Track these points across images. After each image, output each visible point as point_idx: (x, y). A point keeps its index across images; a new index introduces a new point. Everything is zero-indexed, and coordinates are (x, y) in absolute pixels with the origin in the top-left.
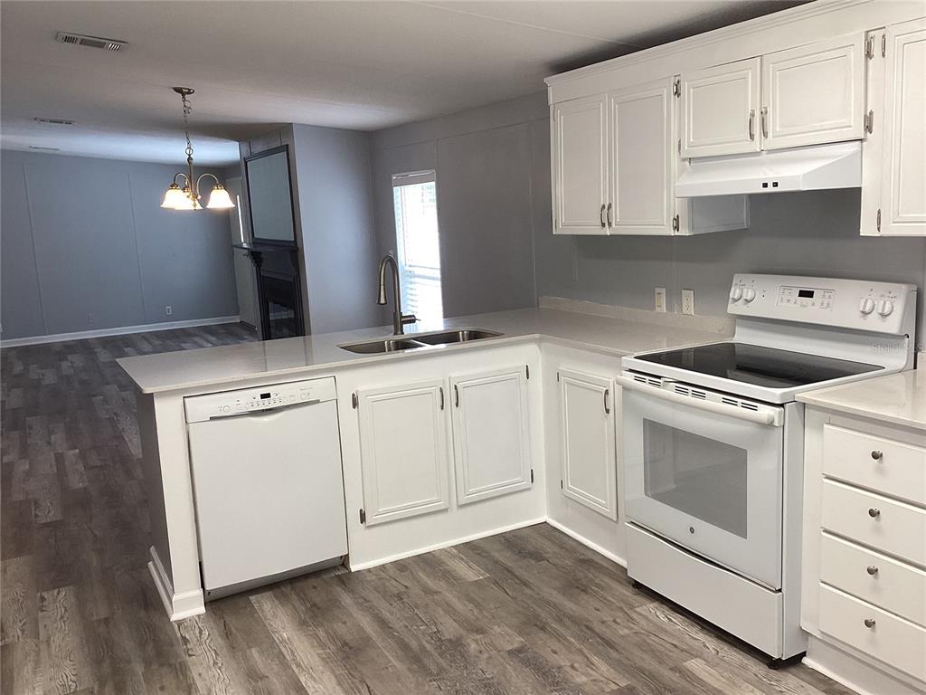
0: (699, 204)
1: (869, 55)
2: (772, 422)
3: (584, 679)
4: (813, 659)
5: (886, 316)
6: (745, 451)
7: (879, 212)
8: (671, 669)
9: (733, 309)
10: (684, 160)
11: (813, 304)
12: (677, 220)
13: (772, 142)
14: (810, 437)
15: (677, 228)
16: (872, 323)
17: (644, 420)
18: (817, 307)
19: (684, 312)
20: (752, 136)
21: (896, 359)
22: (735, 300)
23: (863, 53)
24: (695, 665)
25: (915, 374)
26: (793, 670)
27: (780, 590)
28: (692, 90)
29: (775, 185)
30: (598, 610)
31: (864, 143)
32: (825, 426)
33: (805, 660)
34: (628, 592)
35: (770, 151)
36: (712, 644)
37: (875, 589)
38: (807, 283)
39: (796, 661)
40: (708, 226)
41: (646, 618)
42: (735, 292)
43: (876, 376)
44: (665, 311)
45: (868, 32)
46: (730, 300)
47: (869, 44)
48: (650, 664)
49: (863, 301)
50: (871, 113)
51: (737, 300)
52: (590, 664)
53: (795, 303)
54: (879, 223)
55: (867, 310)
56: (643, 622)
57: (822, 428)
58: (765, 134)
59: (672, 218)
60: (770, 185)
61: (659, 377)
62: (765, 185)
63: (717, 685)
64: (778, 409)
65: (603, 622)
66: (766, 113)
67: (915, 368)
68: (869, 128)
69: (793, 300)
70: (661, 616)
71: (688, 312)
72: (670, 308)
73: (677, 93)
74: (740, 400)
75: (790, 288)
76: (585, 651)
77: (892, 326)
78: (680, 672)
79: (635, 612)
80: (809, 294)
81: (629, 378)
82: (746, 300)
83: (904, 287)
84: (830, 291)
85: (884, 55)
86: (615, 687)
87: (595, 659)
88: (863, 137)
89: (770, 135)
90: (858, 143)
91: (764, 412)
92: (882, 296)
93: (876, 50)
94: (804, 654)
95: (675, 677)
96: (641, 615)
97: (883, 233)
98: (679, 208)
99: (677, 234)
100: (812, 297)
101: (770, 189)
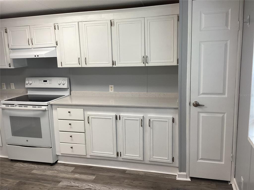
0: (15, 61)
1: (55, 29)
2: (46, 109)
3: (7, 185)
4: (60, 161)
5: (64, 84)
6: (40, 118)
7: (61, 62)
8: (28, 174)
9: (26, 86)
10: (10, 49)
11: (47, 83)
12: (10, 64)
13: (34, 46)
14: (54, 112)
15: (10, 66)
16: (61, 86)
17: (10, 116)
18: (48, 83)
19: (12, 89)
20: (29, 44)
21: (67, 93)
22: (27, 84)
23: (54, 28)
24: (34, 172)
25: (71, 96)
26: (56, 164)
27: (51, 147)
28: (10, 32)
29: (38, 56)
30: (4, 169)
31: (56, 48)
32: (57, 108)
33: (58, 162)
34: (9, 163)
35: (34, 48)
36: (36, 166)
37: (72, 140)
38: (45, 79)
39: (56, 162)
40: (18, 66)
41: (17, 166)
42: (27, 82)
43: (63, 98)
44: (6, 89)
45: (54, 24)
46: (26, 84)
47: (55, 26)
48: (23, 175)
49: (59, 82)
50: (57, 41)
51: (28, 84)
52: (7, 181)
53: (43, 83)
54: (62, 65)
55: (60, 83)
56: (17, 168)
57: (57, 109)
58: (33, 44)
59: (8, 64)
60: (37, 56)
61: (14, 104)
62: (35, 56)
63: (41, 173)
64: (47, 106)
65: (6, 171)
66: (32, 39)
67: (71, 95)
68: (57, 44)
69: (42, 83)
70: (21, 165)
71: (13, 88)
72: (7, 88)
73: (6, 32)
74: (37, 106)
75: (41, 80)
76: (4, 179)
77: (66, 86)
78: (31, 174)
79: (14, 166)
80: (46, 81)
81: (4, 106)
82: (30, 84)
83: (67, 78)
84: (51, 80)
85: (58, 29)
86: (16, 183)
87: (8, 179)
88: (56, 46)
89: (34, 44)
90: (55, 47)
91: (44, 108)
92: (63, 80)
93: (57, 28)
94: (58, 161)
95: (30, 175)
96: (16, 166)
97: (63, 67)
98: (10, 61)
99: (10, 68)
100: (47, 82)
101: (37, 57)
